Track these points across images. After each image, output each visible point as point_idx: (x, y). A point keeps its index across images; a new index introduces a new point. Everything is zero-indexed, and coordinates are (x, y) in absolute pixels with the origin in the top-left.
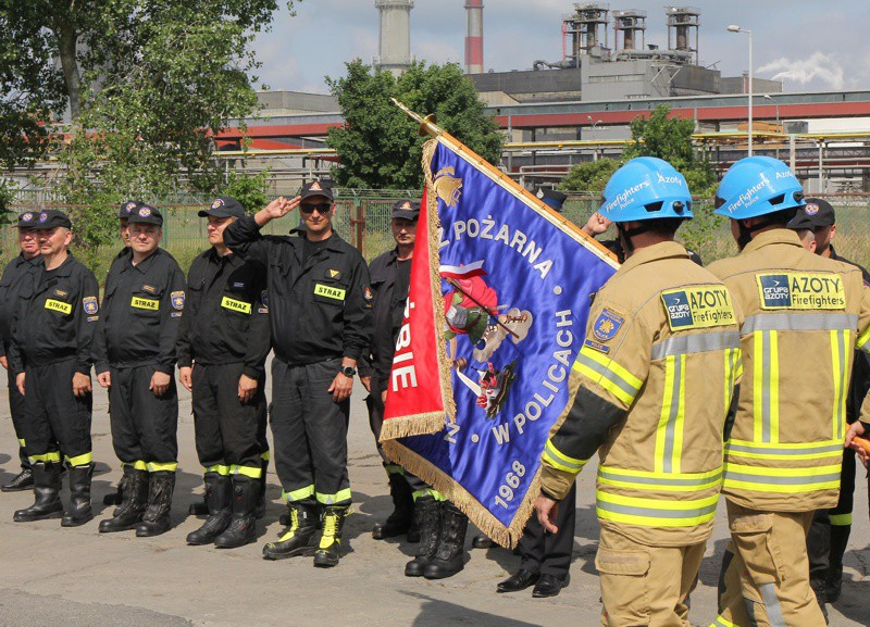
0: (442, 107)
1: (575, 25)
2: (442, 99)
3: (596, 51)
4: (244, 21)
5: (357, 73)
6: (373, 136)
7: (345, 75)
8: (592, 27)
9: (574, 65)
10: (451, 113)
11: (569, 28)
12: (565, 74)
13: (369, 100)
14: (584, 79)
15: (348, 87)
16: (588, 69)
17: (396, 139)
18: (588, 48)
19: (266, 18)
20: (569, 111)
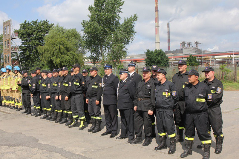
0: (160, 55)
1: (182, 44)
2: (160, 54)
3: (185, 48)
4: (125, 44)
5: (148, 51)
6: (150, 59)
7: (147, 51)
8: (184, 44)
9: (182, 50)
10: (161, 56)
11: (181, 44)
12: (181, 51)
13: (150, 55)
14: (183, 51)
15: (147, 53)
16: (184, 50)
17: (153, 60)
18: (184, 47)
19: (128, 43)
20: (181, 56)
